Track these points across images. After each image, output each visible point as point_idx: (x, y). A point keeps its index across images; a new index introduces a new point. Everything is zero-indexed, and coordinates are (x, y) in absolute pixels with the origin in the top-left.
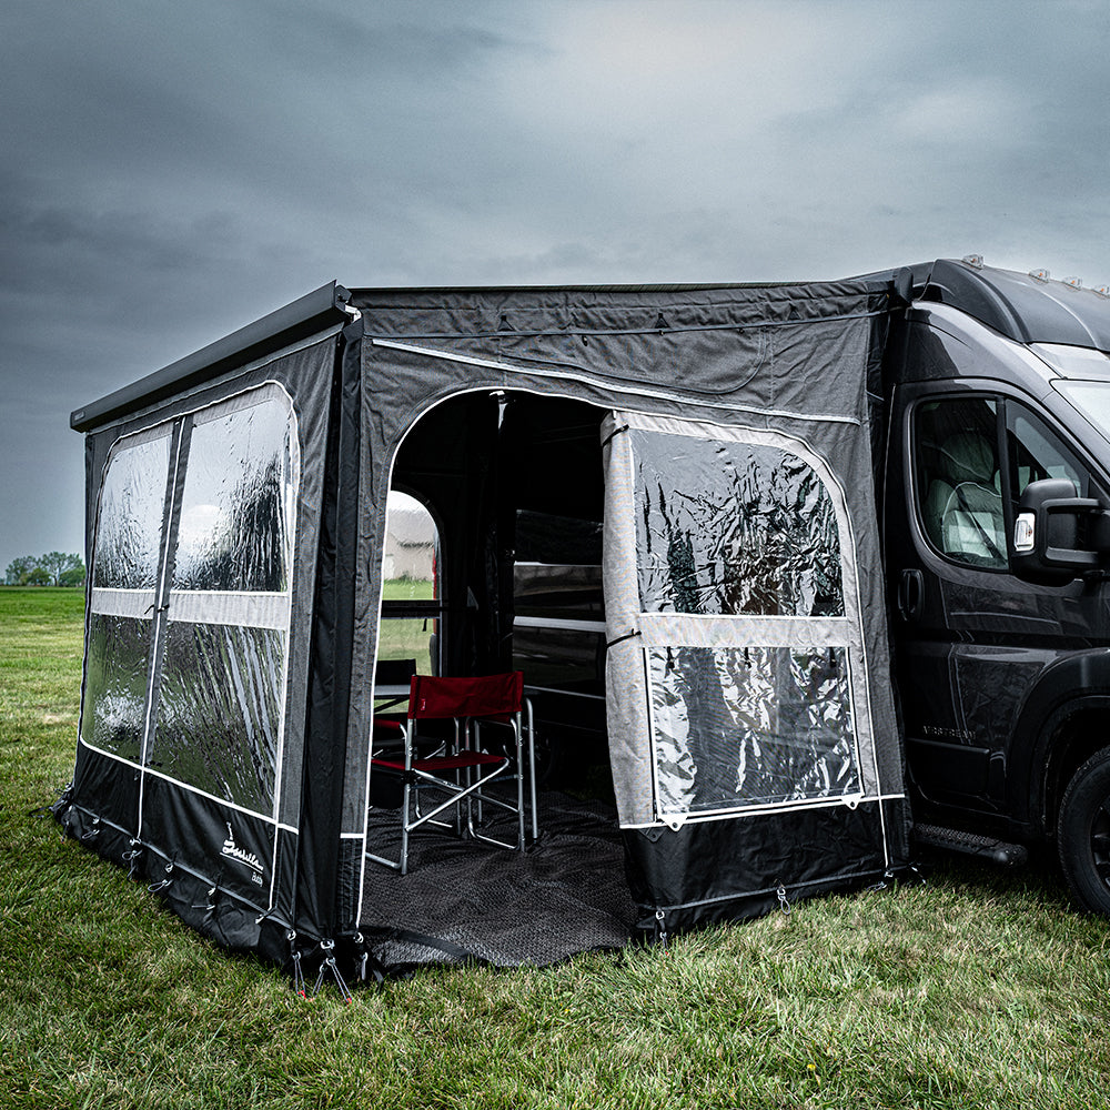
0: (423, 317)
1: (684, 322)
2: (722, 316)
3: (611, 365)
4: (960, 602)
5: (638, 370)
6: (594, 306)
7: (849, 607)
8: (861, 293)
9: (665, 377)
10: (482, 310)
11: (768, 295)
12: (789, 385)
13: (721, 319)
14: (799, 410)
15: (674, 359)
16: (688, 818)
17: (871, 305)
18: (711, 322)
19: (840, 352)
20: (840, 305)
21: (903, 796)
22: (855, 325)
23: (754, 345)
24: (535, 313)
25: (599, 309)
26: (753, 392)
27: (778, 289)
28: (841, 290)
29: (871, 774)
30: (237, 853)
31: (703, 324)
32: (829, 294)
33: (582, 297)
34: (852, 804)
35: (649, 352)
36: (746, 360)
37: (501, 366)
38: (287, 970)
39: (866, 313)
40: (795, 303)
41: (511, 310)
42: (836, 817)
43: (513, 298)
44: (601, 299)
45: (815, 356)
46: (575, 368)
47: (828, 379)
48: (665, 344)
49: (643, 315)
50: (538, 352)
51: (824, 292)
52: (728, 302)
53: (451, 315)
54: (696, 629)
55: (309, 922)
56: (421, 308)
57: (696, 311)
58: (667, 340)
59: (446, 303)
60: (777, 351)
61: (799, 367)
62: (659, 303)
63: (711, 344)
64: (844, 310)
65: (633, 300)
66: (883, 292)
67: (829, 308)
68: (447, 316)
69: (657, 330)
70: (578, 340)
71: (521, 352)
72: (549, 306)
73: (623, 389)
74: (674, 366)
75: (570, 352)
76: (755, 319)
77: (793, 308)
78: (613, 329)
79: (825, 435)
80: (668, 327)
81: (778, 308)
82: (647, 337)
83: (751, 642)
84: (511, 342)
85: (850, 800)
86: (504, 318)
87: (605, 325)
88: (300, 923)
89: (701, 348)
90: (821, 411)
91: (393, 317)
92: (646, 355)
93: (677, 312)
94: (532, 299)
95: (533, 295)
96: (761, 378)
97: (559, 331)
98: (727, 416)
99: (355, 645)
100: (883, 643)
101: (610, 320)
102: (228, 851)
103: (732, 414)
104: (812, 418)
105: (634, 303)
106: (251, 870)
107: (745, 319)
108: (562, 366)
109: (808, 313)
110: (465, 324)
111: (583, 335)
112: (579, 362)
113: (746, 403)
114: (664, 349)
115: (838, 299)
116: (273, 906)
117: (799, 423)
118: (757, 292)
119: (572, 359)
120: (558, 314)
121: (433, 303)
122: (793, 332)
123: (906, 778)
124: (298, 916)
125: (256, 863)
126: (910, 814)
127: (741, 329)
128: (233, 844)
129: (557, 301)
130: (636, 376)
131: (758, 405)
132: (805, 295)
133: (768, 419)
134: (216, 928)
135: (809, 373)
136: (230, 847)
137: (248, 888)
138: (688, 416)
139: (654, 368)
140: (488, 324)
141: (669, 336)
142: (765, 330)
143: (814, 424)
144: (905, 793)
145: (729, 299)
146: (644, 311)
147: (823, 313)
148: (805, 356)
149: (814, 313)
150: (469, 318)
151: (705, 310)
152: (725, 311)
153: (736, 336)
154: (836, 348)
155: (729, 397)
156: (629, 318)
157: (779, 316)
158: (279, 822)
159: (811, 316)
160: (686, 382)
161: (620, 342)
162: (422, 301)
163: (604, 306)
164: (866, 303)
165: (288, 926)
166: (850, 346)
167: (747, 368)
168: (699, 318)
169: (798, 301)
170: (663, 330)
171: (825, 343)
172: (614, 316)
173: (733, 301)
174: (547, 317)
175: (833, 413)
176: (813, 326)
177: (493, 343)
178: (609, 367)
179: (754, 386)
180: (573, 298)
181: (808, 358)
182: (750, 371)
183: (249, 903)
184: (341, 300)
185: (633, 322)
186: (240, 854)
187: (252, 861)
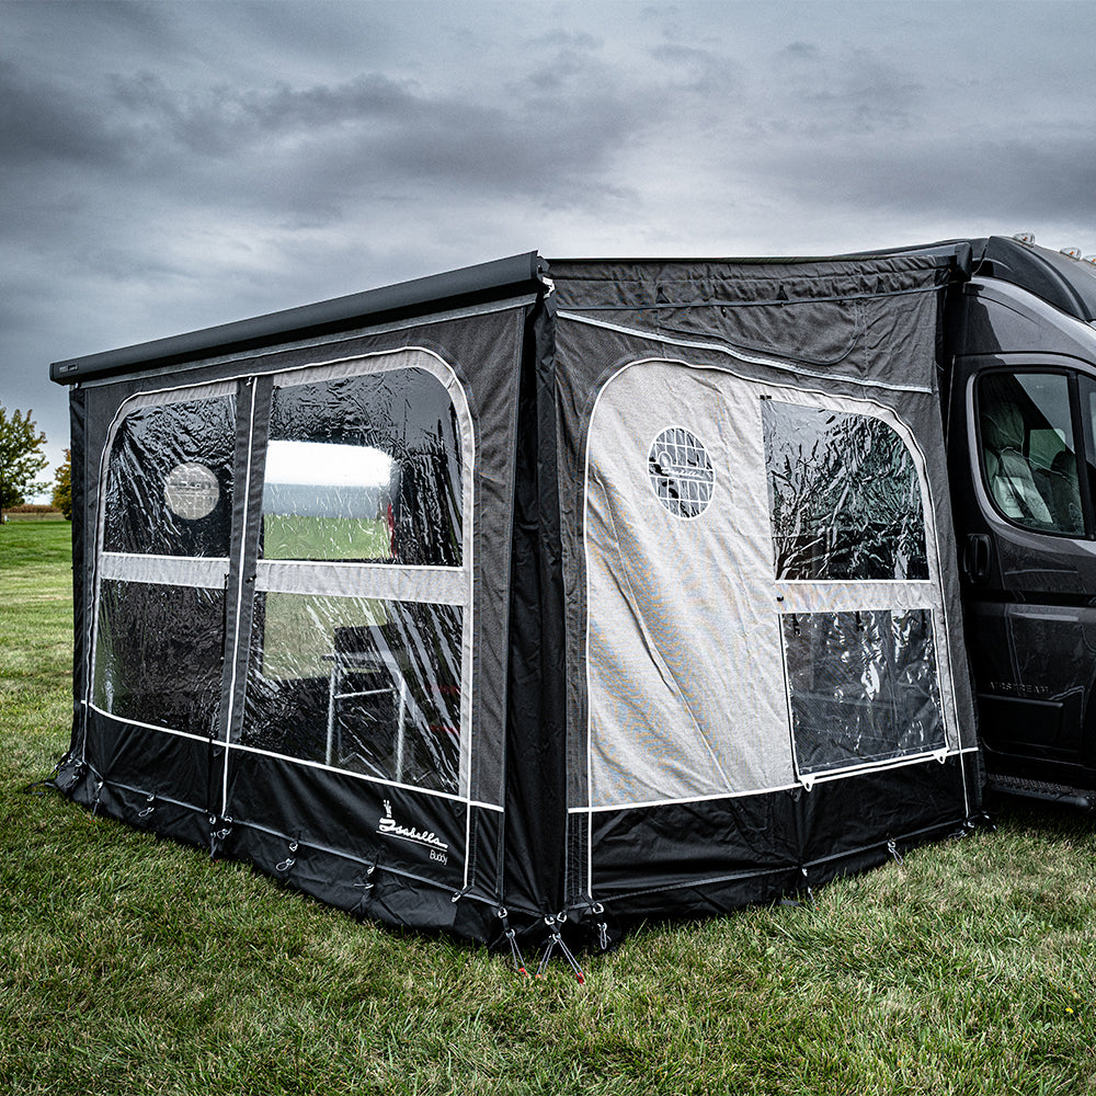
0: (596, 289)
1: (798, 294)
2: (828, 288)
3: (744, 336)
4: (1012, 561)
5: (766, 341)
6: (730, 278)
7: (932, 571)
8: (931, 267)
9: (787, 349)
10: (643, 282)
11: (861, 267)
12: (879, 356)
13: (827, 292)
14: (888, 380)
15: (793, 330)
16: (816, 778)
17: (937, 280)
18: (820, 294)
19: (916, 324)
20: (915, 279)
21: (976, 749)
22: (926, 298)
23: (851, 317)
24: (684, 285)
25: (734, 280)
26: (852, 363)
27: (868, 262)
28: (916, 264)
29: (953, 730)
30: (400, 830)
31: (813, 296)
32: (907, 268)
33: (720, 268)
34: (941, 759)
35: (772, 323)
36: (847, 332)
37: (660, 338)
38: (499, 947)
39: (933, 286)
40: (882, 276)
41: (665, 282)
42: (930, 771)
43: (667, 269)
44: (735, 271)
45: (897, 328)
46: (720, 339)
47: (908, 349)
48: (785, 316)
49: (768, 287)
50: (688, 324)
51: (903, 266)
52: (831, 275)
53: (618, 287)
54: (819, 595)
55: (522, 898)
56: (594, 280)
57: (808, 283)
58: (786, 311)
59: (615, 274)
60: (870, 323)
61: (886, 339)
62: (781, 275)
63: (818, 316)
64: (917, 283)
65: (759, 272)
66: (946, 267)
67: (908, 281)
68: (614, 287)
69: (779, 302)
70: (718, 310)
71: (674, 324)
72: (695, 278)
73: (755, 361)
74: (793, 337)
75: (714, 324)
76: (851, 292)
77: (880, 281)
78: (745, 300)
79: (909, 404)
80: (787, 299)
81: (871, 281)
82: (770, 308)
83: (861, 606)
84: (667, 314)
85: (940, 754)
86: (660, 290)
87: (738, 297)
88: (509, 899)
89: (812, 320)
90: (904, 382)
91: (571, 289)
92: (770, 326)
93: (794, 284)
94: (681, 270)
95: (682, 266)
96: (858, 349)
97: (704, 303)
98: (833, 386)
99: (567, 622)
100: (958, 605)
101: (743, 292)
102: (387, 829)
103: (837, 385)
104: (898, 388)
105: (760, 276)
106: (427, 848)
107: (844, 292)
108: (709, 338)
109: (891, 286)
110: (630, 296)
111: (722, 307)
112: (721, 333)
113: (847, 373)
114: (785, 321)
115: (913, 273)
116: (469, 883)
117: (889, 393)
118: (853, 266)
119: (716, 330)
120: (702, 286)
121: (603, 274)
122: (880, 305)
123: (979, 733)
124: (507, 894)
125: (437, 841)
126: (983, 765)
127: (841, 301)
128: (393, 822)
129: (701, 272)
130: (765, 347)
131: (857, 376)
132: (889, 268)
133: (865, 389)
134: (377, 907)
135: (893, 345)
136: (389, 825)
137: (426, 866)
138: (804, 387)
139: (778, 339)
140: (649, 296)
141: (788, 309)
142: (859, 302)
143: (899, 394)
144: (978, 746)
145: (832, 272)
146: (768, 283)
147: (903, 286)
148: (891, 328)
149: (896, 286)
150: (632, 290)
151: (814, 282)
152: (829, 284)
153: (838, 308)
154: (913, 319)
155: (834, 368)
156: (757, 290)
157: (870, 289)
158: (471, 799)
159: (893, 289)
160: (802, 353)
161: (750, 313)
162: (595, 272)
163: (737, 277)
164: (933, 277)
165: (494, 904)
166: (923, 319)
167: (847, 339)
168: (810, 290)
169: (883, 274)
170: (784, 302)
171: (905, 315)
172: (745, 288)
173: (835, 274)
174: (694, 288)
175: (915, 383)
176: (896, 298)
177: (653, 315)
178: (743, 338)
179: (854, 358)
180: (714, 269)
181: (893, 330)
182: (851, 343)
183: (430, 881)
184: (541, 271)
185: (761, 294)
186: (405, 831)
187: (428, 839)
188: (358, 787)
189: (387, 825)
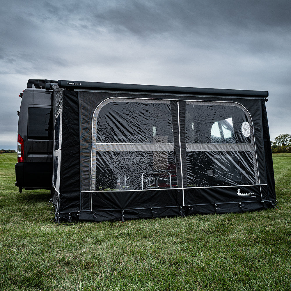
30: (242, 194)
102: (240, 195)
106: (251, 196)
125: (253, 194)
128: (240, 193)
137: (251, 199)
183: (253, 201)
186: (244, 194)
187: (251, 194)
188: (229, 189)
189: (239, 194)
